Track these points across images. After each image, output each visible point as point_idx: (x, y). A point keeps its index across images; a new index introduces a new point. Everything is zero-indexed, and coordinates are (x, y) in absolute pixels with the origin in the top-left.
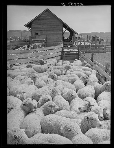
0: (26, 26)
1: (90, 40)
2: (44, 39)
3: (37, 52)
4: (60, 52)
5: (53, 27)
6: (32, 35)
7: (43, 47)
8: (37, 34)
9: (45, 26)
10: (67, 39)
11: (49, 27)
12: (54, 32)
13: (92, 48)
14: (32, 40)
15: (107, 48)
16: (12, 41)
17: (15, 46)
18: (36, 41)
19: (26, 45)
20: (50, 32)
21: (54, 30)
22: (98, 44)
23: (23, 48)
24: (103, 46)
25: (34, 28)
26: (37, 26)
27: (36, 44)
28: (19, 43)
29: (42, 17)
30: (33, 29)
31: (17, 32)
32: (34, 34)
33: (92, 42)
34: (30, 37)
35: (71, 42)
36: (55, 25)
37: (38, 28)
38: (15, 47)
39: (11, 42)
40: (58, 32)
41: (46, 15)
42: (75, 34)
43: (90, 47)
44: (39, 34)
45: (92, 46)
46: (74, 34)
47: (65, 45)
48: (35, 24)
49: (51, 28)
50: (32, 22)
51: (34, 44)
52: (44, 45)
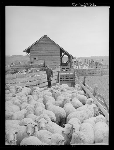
0: (25, 52)
1: (87, 63)
2: (43, 64)
3: (33, 76)
4: (56, 76)
5: (51, 52)
6: (31, 60)
7: (41, 71)
8: (35, 59)
9: (43, 52)
10: (66, 63)
11: (47, 52)
12: (52, 57)
13: (89, 71)
14: (30, 65)
15: (103, 71)
16: (12, 65)
17: (14, 70)
18: (34, 66)
19: (25, 70)
20: (48, 57)
21: (52, 55)
22: (94, 67)
23: (22, 73)
24: (100, 69)
25: (33, 53)
26: (36, 51)
27: (34, 68)
28: (18, 68)
29: (40, 43)
30: (32, 55)
31: (20, 57)
32: (33, 59)
33: (90, 66)
34: (29, 62)
35: (69, 66)
36: (53, 51)
37: (36, 53)
38: (14, 72)
39: (11, 67)
40: (55, 57)
41: (44, 41)
42: (73, 58)
43: (87, 70)
44: (37, 59)
45: (89, 70)
46: (71, 58)
47: (62, 68)
48: (34, 50)
49: (49, 53)
50: (30, 48)
51: (31, 69)
52: (42, 70)
